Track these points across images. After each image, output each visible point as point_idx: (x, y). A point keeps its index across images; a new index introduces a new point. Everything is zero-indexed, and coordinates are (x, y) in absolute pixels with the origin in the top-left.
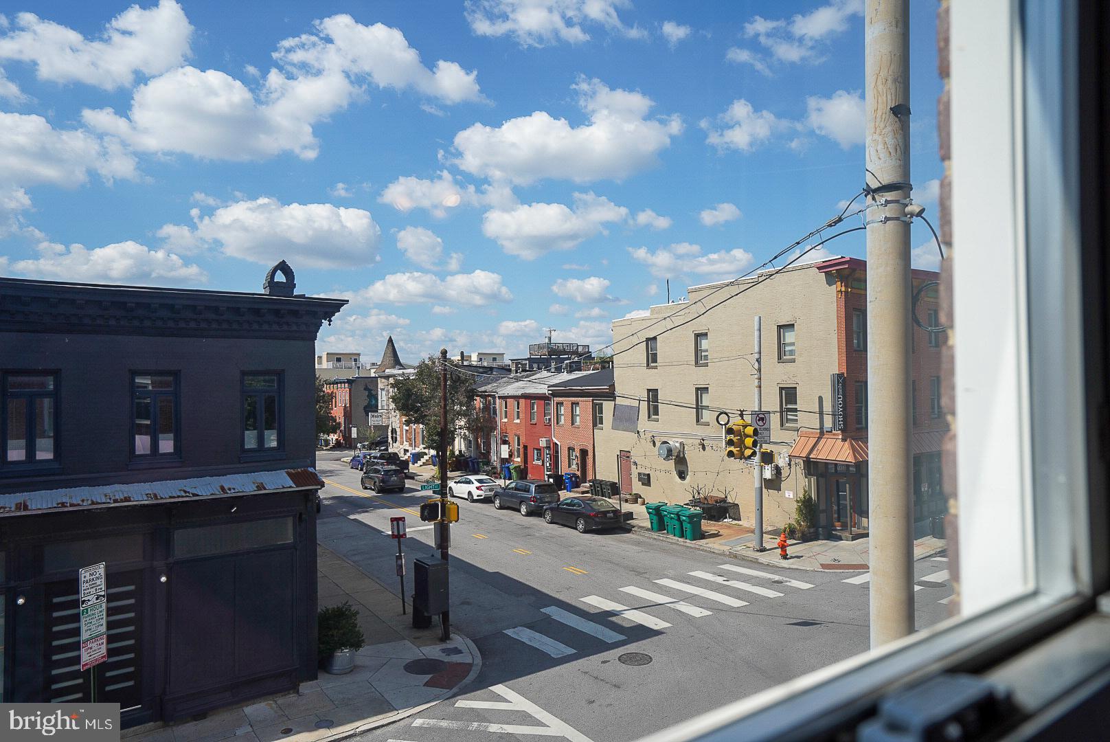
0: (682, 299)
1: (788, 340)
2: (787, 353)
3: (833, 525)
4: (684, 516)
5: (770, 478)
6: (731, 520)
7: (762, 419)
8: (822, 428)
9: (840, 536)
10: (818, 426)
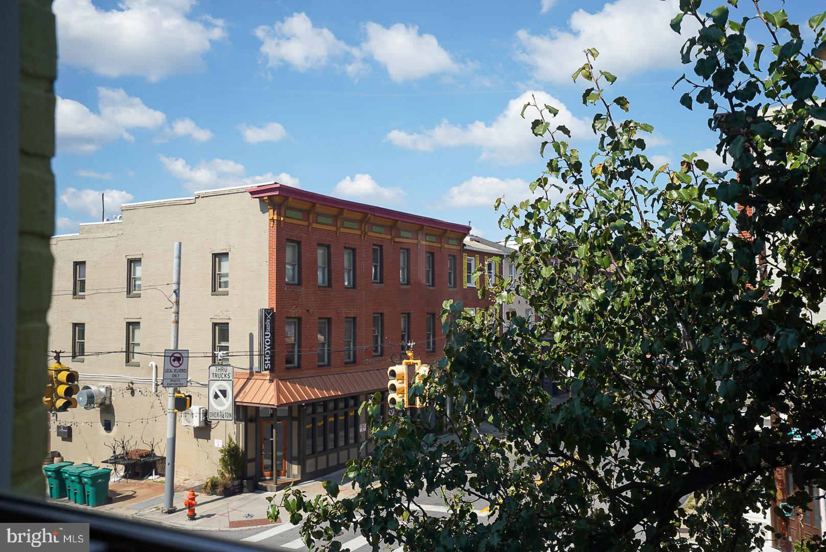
0: (118, 217)
1: (223, 271)
2: (223, 285)
3: (262, 475)
4: (86, 478)
5: (198, 426)
6: (158, 476)
7: (178, 359)
8: (251, 368)
9: (266, 487)
10: (248, 366)
